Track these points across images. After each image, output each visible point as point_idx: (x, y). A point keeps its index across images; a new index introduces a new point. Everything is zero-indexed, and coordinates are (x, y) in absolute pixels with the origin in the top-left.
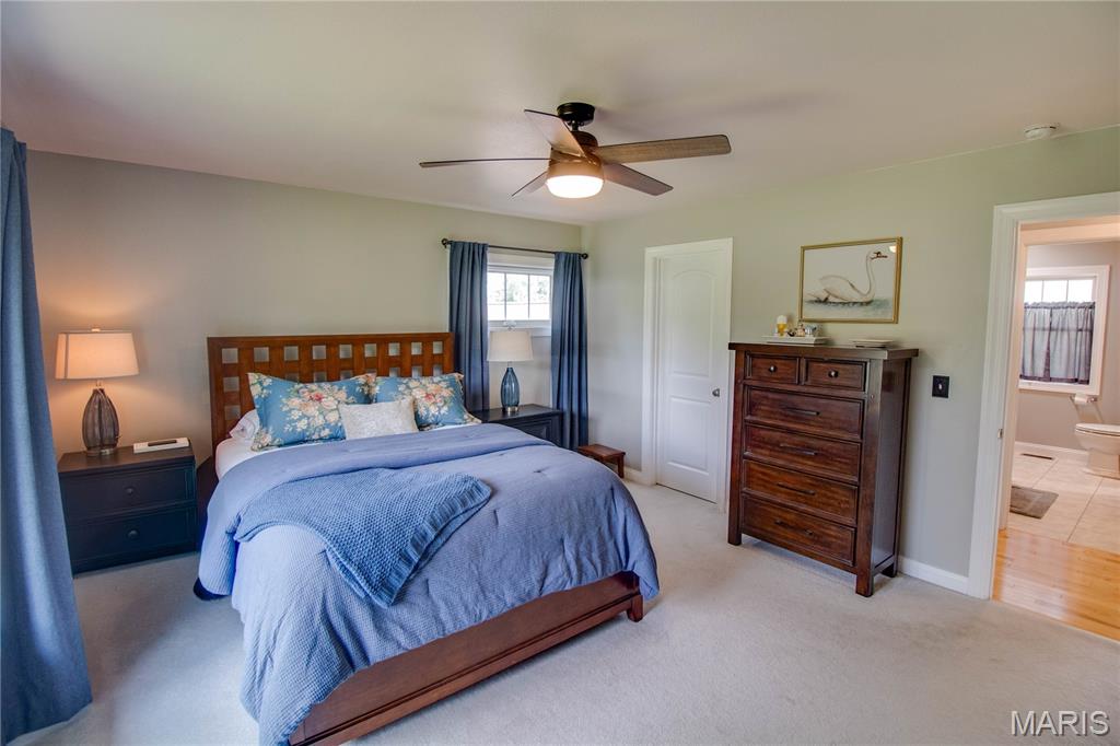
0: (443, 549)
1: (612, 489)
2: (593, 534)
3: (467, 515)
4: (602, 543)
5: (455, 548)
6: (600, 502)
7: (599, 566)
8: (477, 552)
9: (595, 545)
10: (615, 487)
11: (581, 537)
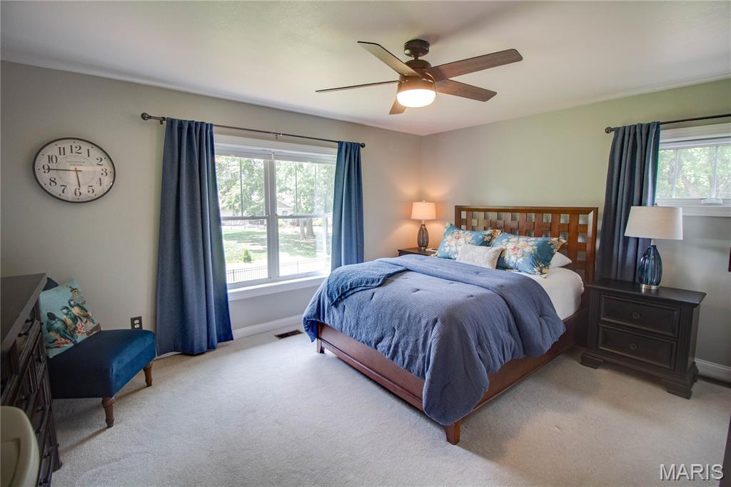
0: (351, 296)
1: (436, 321)
2: (412, 339)
3: (364, 288)
4: (415, 349)
5: (354, 298)
6: (424, 322)
7: (406, 361)
8: (360, 307)
9: (410, 346)
10: (439, 320)
11: (404, 335)
